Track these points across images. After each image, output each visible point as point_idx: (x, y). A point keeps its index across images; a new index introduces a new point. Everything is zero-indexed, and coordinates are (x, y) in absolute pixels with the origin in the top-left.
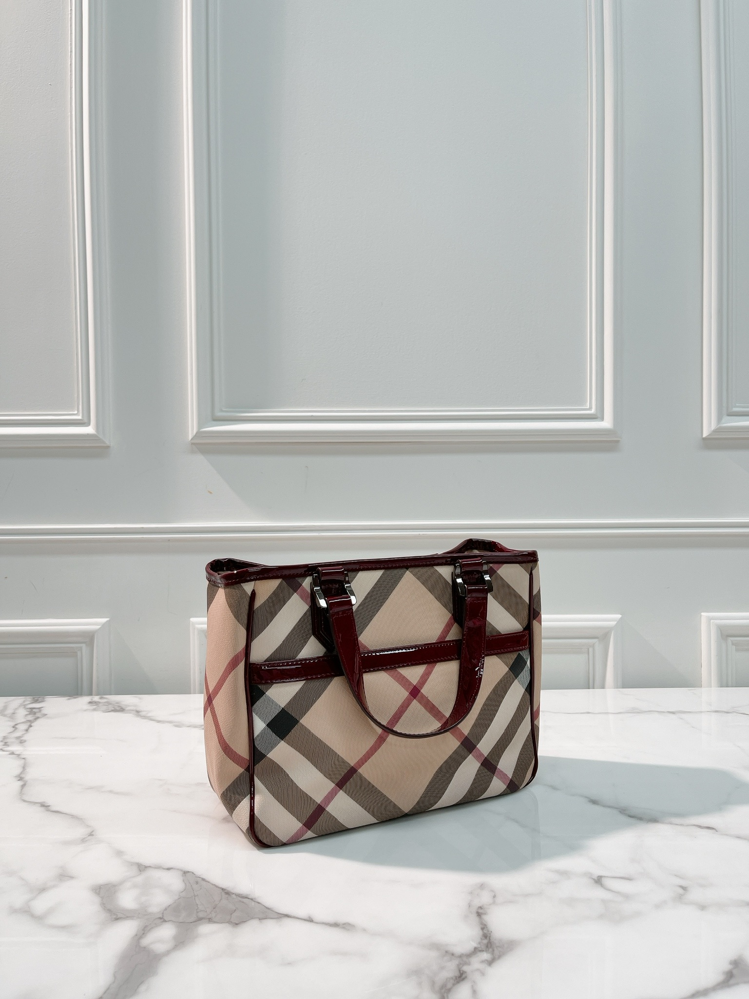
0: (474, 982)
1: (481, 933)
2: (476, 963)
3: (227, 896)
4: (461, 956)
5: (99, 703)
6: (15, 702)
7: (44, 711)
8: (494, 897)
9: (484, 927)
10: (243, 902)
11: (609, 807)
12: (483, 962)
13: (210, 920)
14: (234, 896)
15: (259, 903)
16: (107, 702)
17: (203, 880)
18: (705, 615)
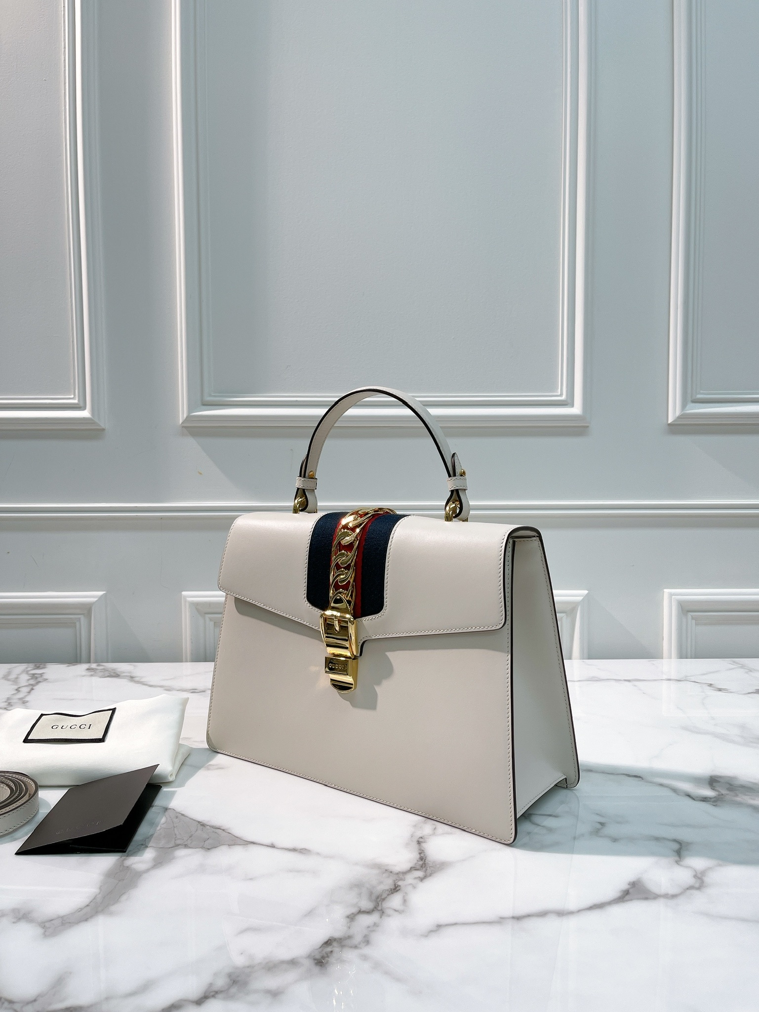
0: (406, 893)
1: (418, 856)
2: (410, 879)
3: (202, 827)
4: (397, 874)
5: (97, 669)
6: (18, 668)
7: (45, 677)
8: (435, 829)
9: (421, 852)
10: (216, 833)
12: (415, 878)
13: (186, 846)
14: (208, 827)
15: (229, 833)
16: (104, 669)
17: (183, 815)
18: (667, 591)
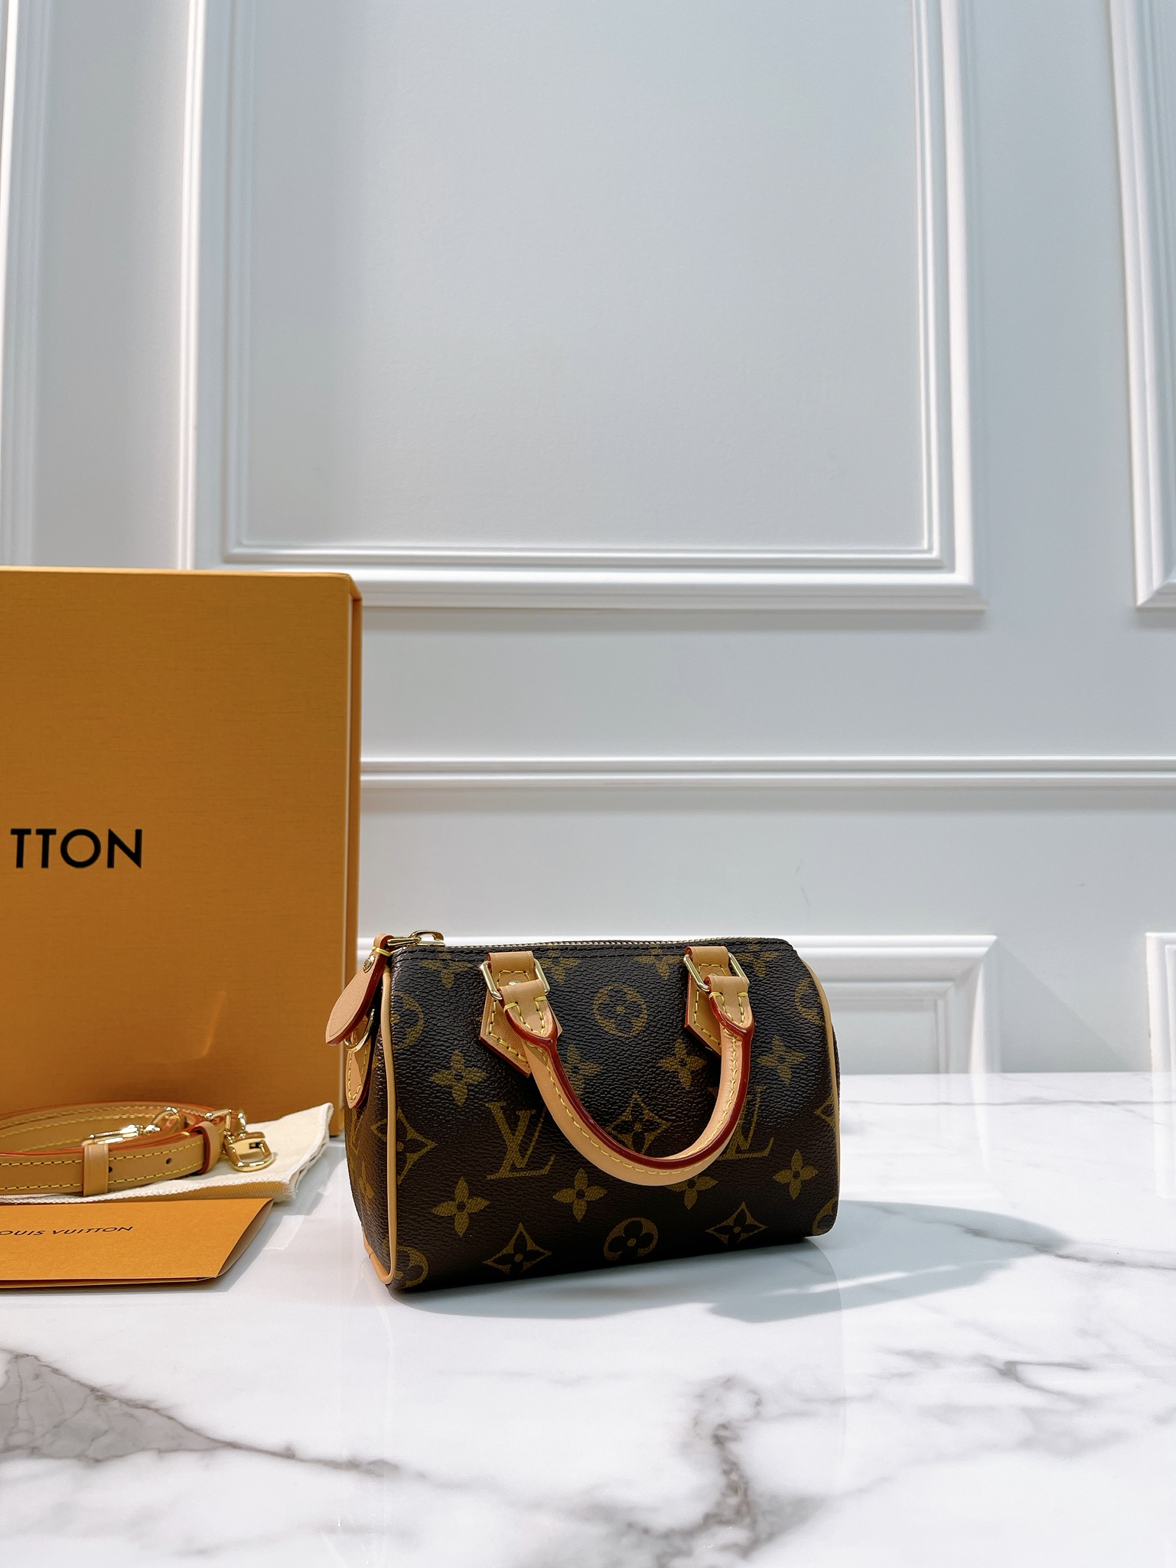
1: (721, 1481)
2: (706, 1552)
3: (98, 1402)
4: (667, 1535)
8: (758, 1403)
9: (731, 1467)
10: (132, 1416)
11: (1011, 1241)
12: (725, 1548)
13: (34, 1452)
14: (115, 1404)
15: (171, 1418)
17: (56, 1371)
18: (1152, 937)
